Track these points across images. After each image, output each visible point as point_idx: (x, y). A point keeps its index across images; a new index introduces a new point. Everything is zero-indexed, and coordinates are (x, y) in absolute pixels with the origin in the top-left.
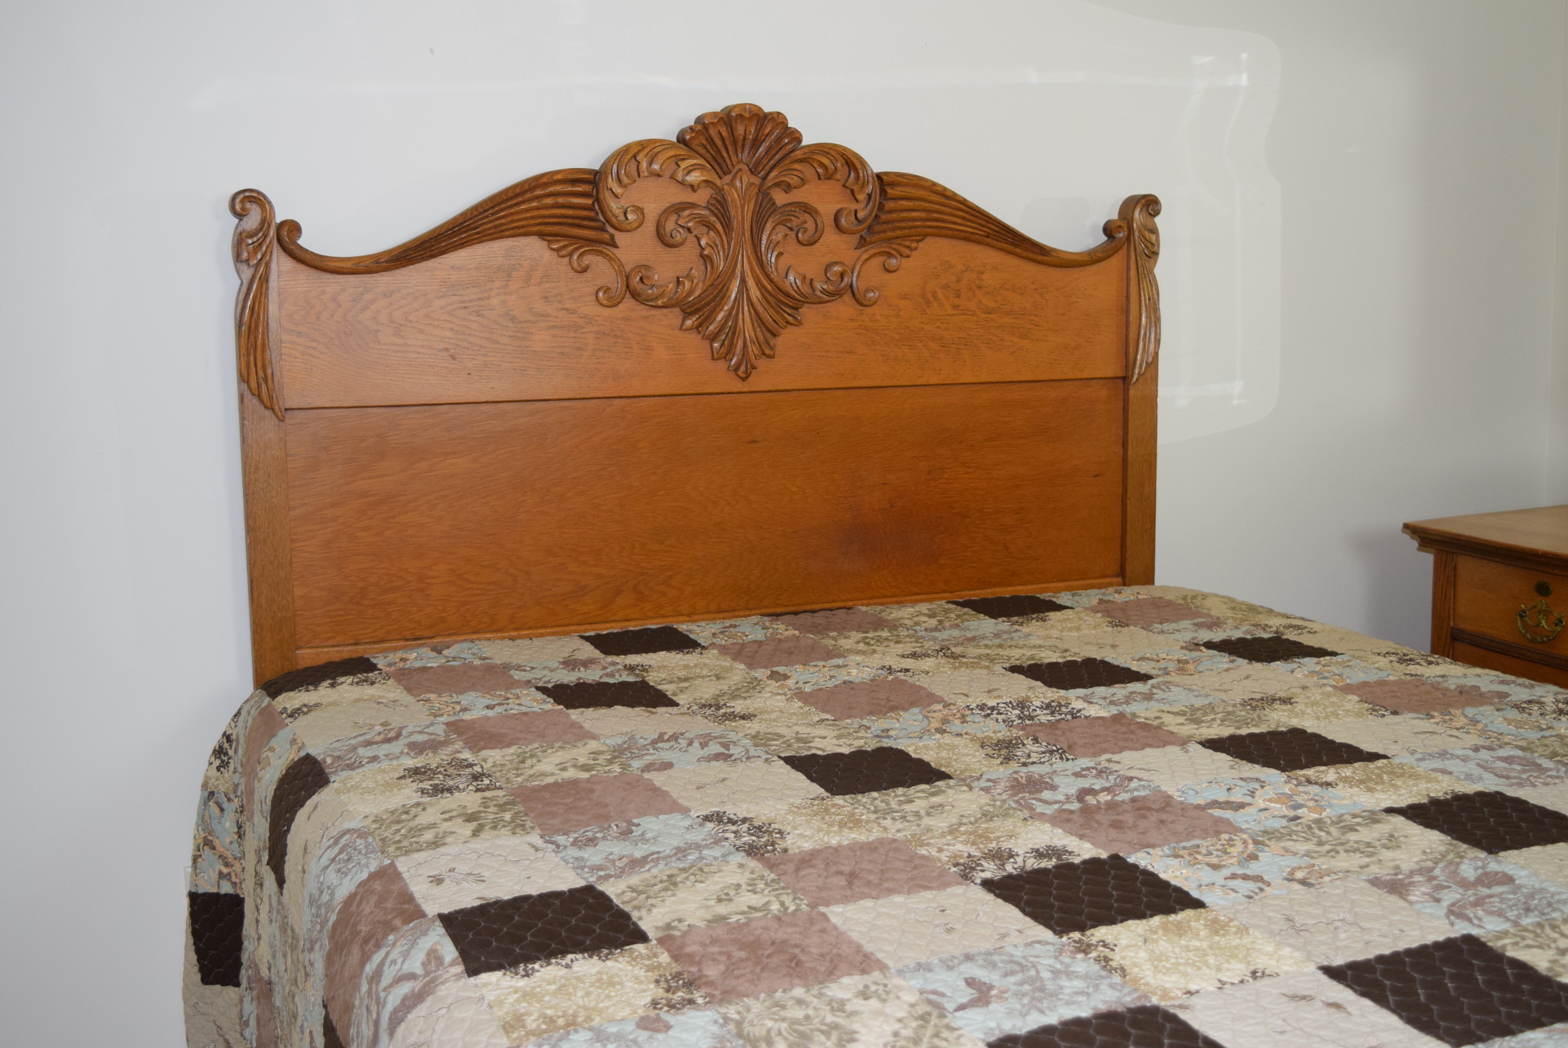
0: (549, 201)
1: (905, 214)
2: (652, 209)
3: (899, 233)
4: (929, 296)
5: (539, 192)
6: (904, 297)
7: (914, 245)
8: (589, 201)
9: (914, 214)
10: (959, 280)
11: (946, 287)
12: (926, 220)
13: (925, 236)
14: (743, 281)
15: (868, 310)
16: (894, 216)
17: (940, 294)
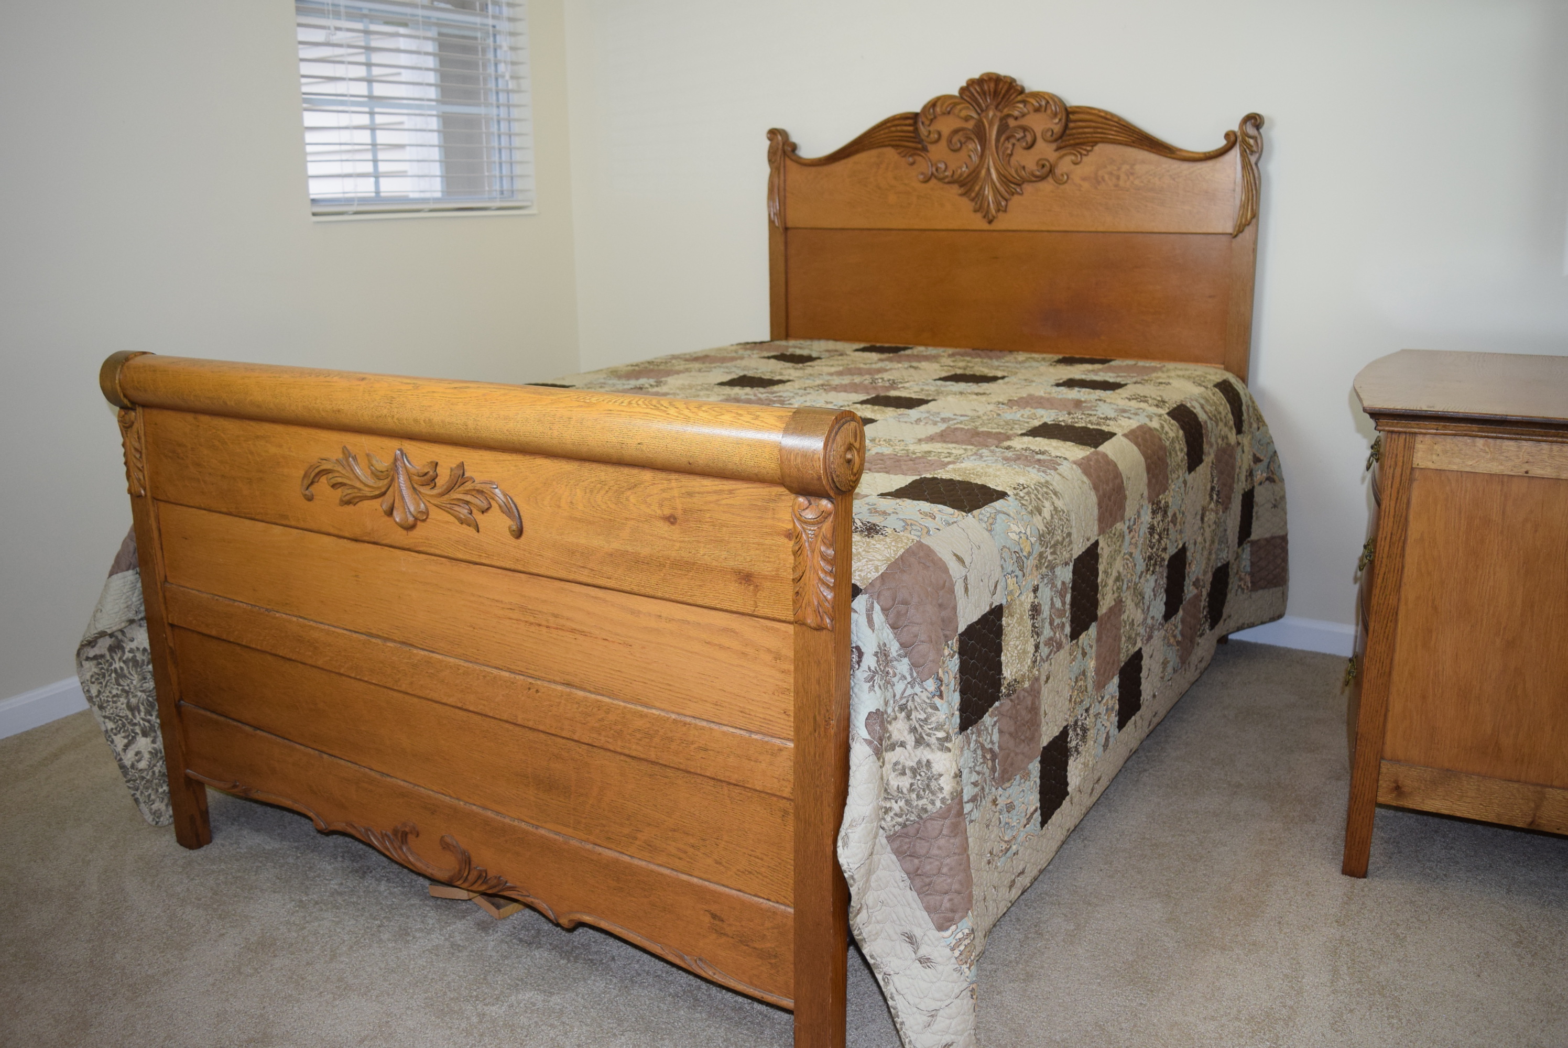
0: (893, 129)
1: (1080, 130)
2: (946, 131)
3: (1077, 141)
4: (1100, 179)
5: (889, 125)
6: (1084, 179)
7: (1089, 148)
8: (911, 128)
9: (1086, 130)
10: (1119, 169)
11: (1111, 173)
12: (1095, 133)
13: (1096, 143)
14: (988, 170)
15: (1062, 187)
16: (1074, 131)
17: (1106, 177)
